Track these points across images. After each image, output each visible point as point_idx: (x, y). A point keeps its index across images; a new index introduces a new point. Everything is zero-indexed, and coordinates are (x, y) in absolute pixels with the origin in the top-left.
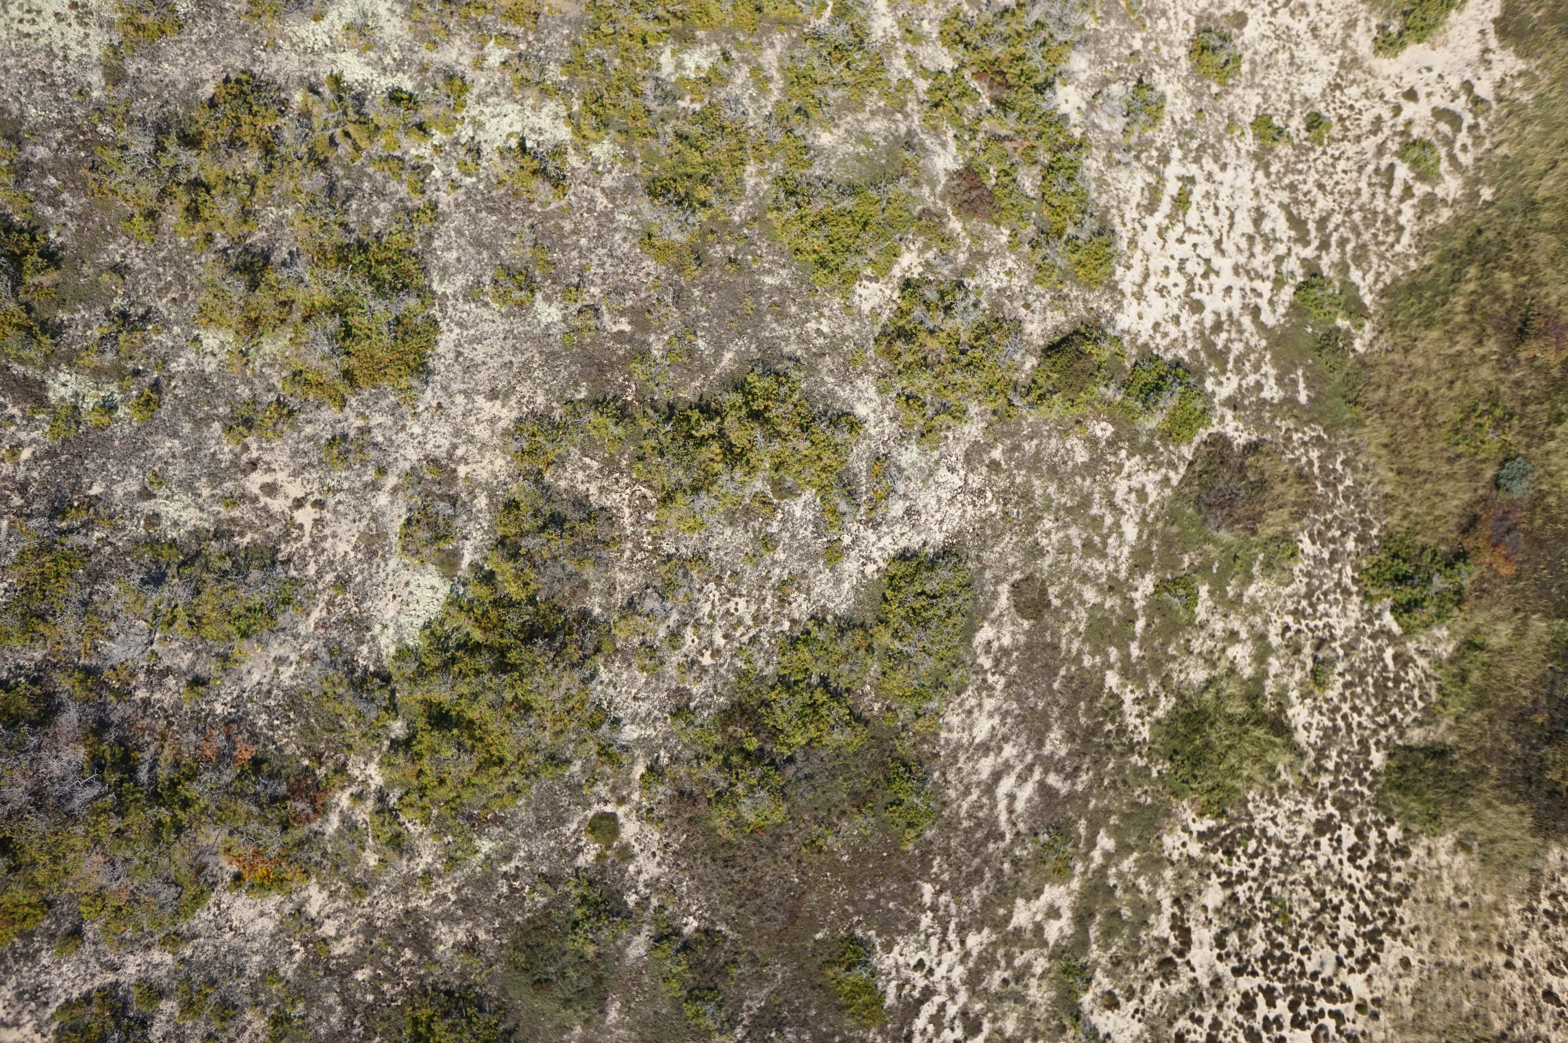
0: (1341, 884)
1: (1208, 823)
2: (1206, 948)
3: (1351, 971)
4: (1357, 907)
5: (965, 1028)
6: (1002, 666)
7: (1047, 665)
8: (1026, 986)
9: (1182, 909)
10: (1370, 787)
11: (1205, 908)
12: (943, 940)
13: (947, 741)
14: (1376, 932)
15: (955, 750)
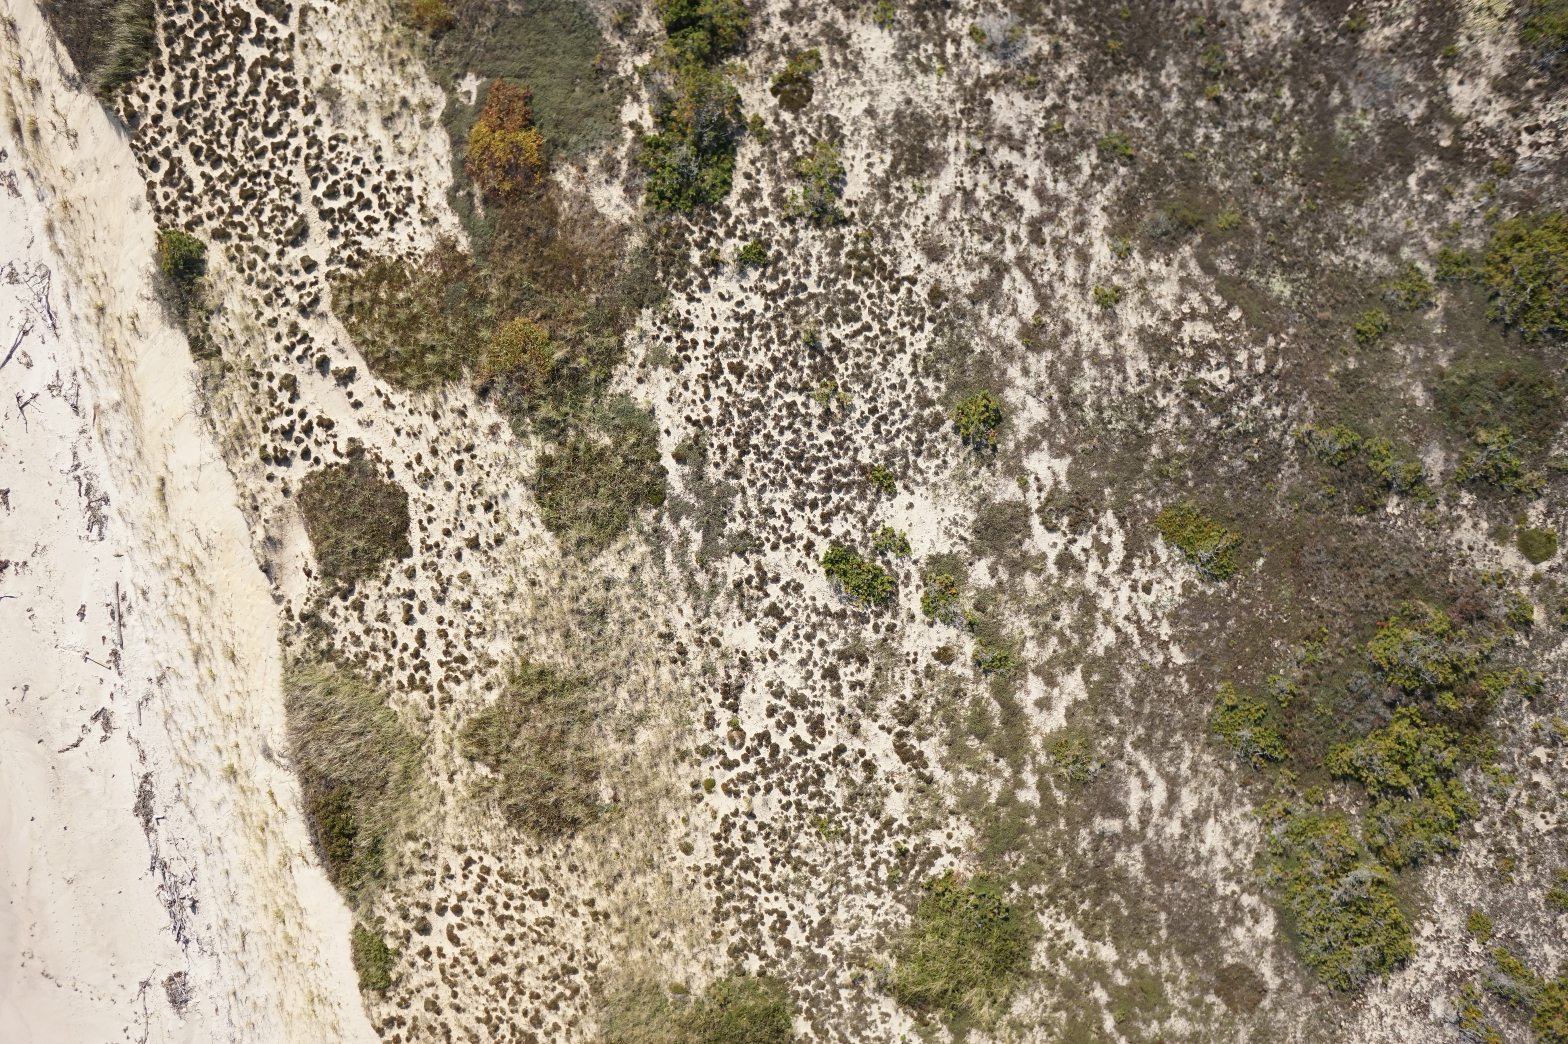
0: (782, 888)
1: (938, 869)
2: (879, 754)
3: (736, 813)
4: (756, 875)
5: (1072, 557)
6: (1229, 906)
7: (1183, 931)
8: (1035, 625)
9: (921, 776)
10: (797, 995)
11: (899, 789)
12: (1139, 622)
13: (1241, 804)
14: (727, 863)
15: (1228, 800)
